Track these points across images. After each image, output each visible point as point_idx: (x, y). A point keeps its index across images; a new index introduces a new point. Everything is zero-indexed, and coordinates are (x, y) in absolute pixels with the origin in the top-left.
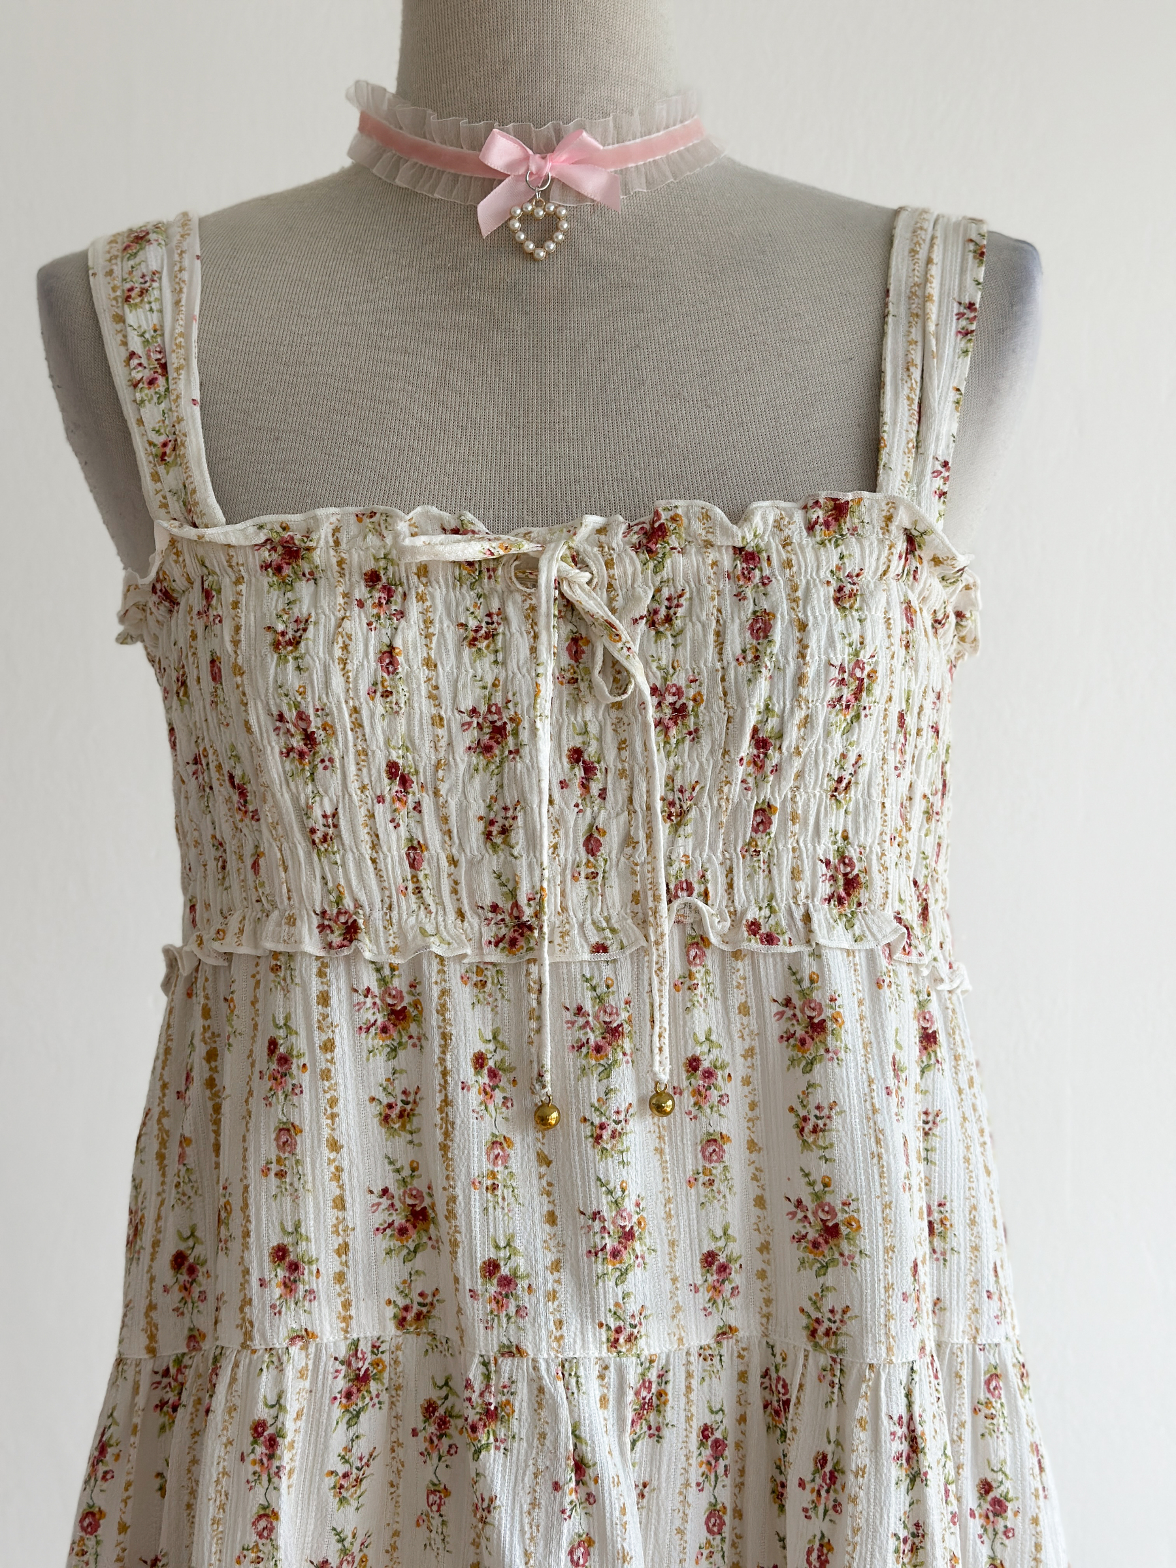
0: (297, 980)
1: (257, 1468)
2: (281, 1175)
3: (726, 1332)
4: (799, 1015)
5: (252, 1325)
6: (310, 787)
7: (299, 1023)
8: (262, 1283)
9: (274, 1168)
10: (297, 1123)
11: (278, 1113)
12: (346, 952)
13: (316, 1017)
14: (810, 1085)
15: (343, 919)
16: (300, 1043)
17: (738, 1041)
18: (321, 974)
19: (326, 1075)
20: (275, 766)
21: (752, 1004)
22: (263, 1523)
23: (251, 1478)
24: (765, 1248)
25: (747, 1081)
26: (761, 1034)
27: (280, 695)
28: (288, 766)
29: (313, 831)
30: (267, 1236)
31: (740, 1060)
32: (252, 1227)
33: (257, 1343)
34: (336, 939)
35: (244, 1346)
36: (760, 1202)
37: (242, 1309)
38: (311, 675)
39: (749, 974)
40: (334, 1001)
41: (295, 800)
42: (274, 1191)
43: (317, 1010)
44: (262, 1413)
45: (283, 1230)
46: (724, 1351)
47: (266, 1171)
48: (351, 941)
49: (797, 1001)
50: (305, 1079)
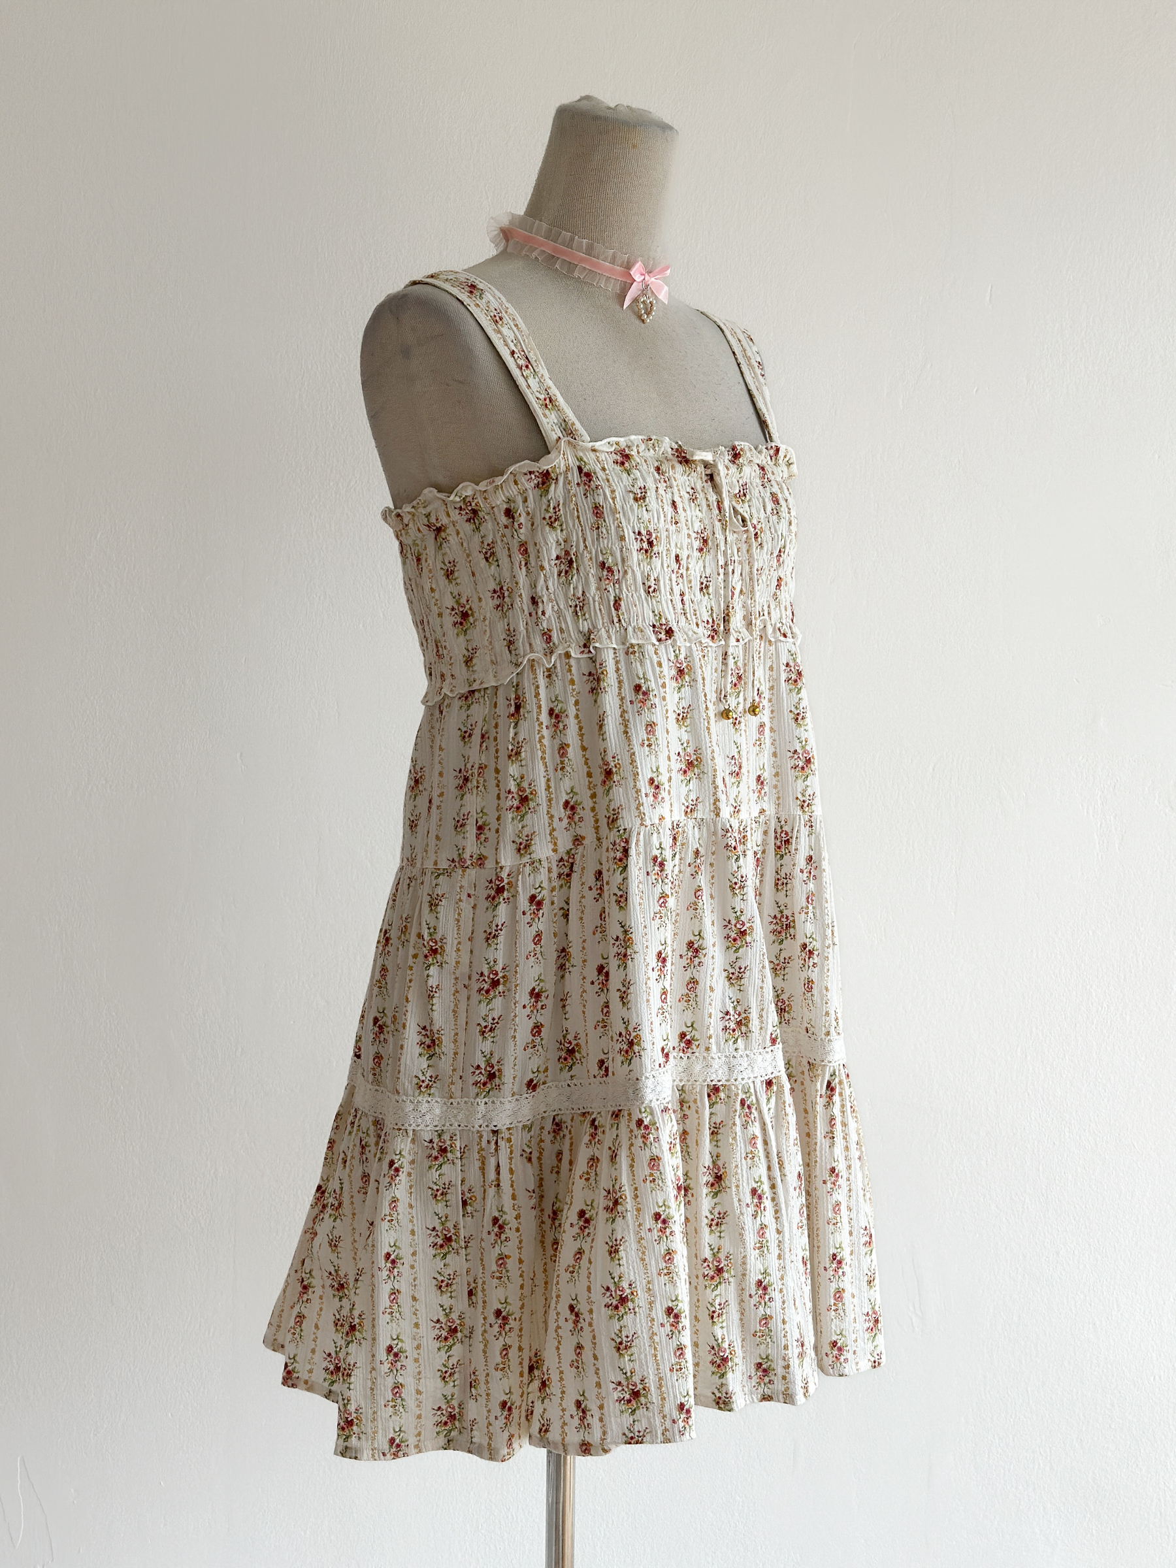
0: (647, 657)
1: (656, 876)
2: (650, 745)
3: (762, 811)
4: (793, 670)
5: (644, 814)
6: (649, 567)
7: (650, 675)
8: (646, 795)
9: (646, 743)
10: (655, 721)
11: (646, 717)
12: (669, 642)
13: (658, 672)
14: (800, 699)
15: (664, 627)
16: (652, 685)
17: (767, 682)
18: (656, 653)
19: (664, 699)
20: (635, 557)
21: (774, 666)
22: (662, 900)
23: (654, 881)
24: (777, 774)
25: (770, 700)
26: (778, 679)
27: (639, 523)
28: (640, 557)
29: (650, 587)
30: (645, 774)
31: (768, 691)
32: (639, 771)
33: (648, 823)
34: (663, 636)
35: (642, 824)
36: (775, 755)
37: (638, 808)
38: (653, 515)
39: (774, 653)
40: (663, 665)
41: (643, 573)
42: (647, 753)
43: (658, 669)
44: (657, 853)
45: (652, 771)
46: (761, 821)
47: (643, 745)
48: (670, 638)
49: (792, 664)
50: (657, 701)
